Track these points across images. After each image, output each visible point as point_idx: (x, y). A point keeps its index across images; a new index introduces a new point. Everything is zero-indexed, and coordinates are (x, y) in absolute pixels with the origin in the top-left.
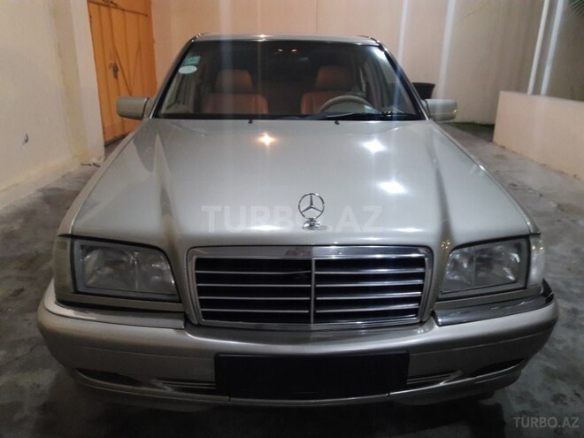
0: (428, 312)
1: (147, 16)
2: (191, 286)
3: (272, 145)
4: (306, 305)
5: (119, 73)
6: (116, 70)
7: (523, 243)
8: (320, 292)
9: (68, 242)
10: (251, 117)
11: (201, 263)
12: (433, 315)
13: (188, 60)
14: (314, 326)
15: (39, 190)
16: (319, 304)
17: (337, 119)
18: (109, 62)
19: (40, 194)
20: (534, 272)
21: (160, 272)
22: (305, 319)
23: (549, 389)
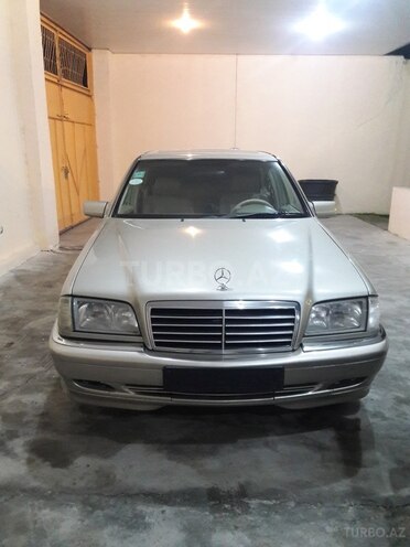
0: (297, 344)
1: (91, 125)
2: (148, 325)
3: (198, 236)
4: (219, 338)
5: (69, 174)
6: (66, 173)
7: (364, 301)
8: (228, 329)
9: (70, 298)
10: (182, 217)
11: (154, 311)
12: (301, 346)
13: (136, 174)
14: (224, 352)
15: (12, 271)
16: (228, 337)
17: (243, 218)
18: (61, 165)
19: (12, 274)
20: (371, 320)
21: (127, 318)
22: (219, 346)
23: (397, 410)
